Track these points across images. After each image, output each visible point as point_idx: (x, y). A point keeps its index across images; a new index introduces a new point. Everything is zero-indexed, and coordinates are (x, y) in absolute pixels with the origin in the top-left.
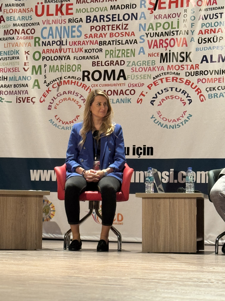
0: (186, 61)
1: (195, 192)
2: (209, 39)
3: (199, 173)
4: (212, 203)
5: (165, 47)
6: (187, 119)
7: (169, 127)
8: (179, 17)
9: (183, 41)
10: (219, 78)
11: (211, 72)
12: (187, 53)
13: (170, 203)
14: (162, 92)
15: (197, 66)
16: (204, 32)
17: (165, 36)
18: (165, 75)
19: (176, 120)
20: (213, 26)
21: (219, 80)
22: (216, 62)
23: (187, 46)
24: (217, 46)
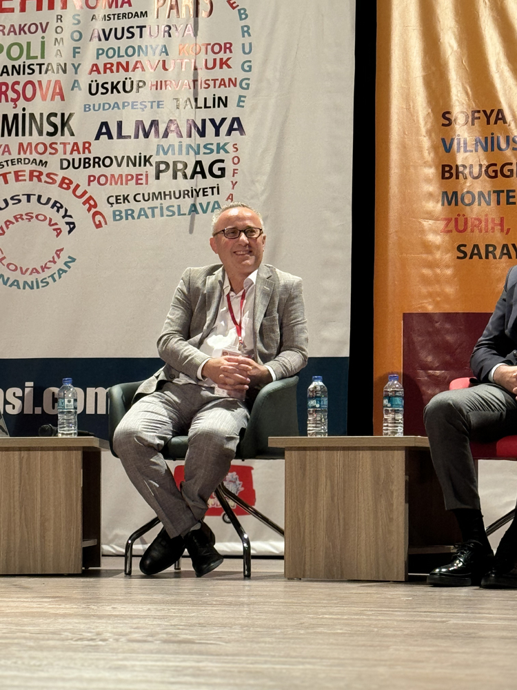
0: (63, 134)
1: (79, 434)
2: (115, 84)
3: (91, 391)
4: (119, 459)
5: (13, 100)
6: (65, 268)
7: (21, 286)
8: (44, 31)
9: (55, 88)
10: (137, 175)
11: (119, 162)
12: (63, 115)
13: (21, 459)
14: (7, 204)
15: (87, 146)
16: (102, 70)
17: (12, 74)
18: (13, 165)
19: (40, 270)
20: (123, 56)
21: (138, 179)
22: (130, 137)
23: (63, 99)
24: (133, 102)
